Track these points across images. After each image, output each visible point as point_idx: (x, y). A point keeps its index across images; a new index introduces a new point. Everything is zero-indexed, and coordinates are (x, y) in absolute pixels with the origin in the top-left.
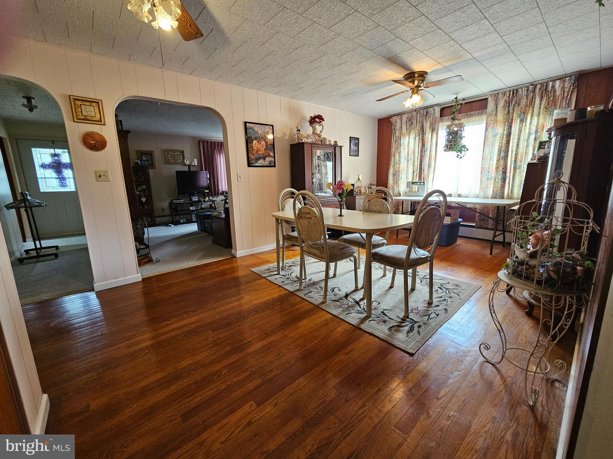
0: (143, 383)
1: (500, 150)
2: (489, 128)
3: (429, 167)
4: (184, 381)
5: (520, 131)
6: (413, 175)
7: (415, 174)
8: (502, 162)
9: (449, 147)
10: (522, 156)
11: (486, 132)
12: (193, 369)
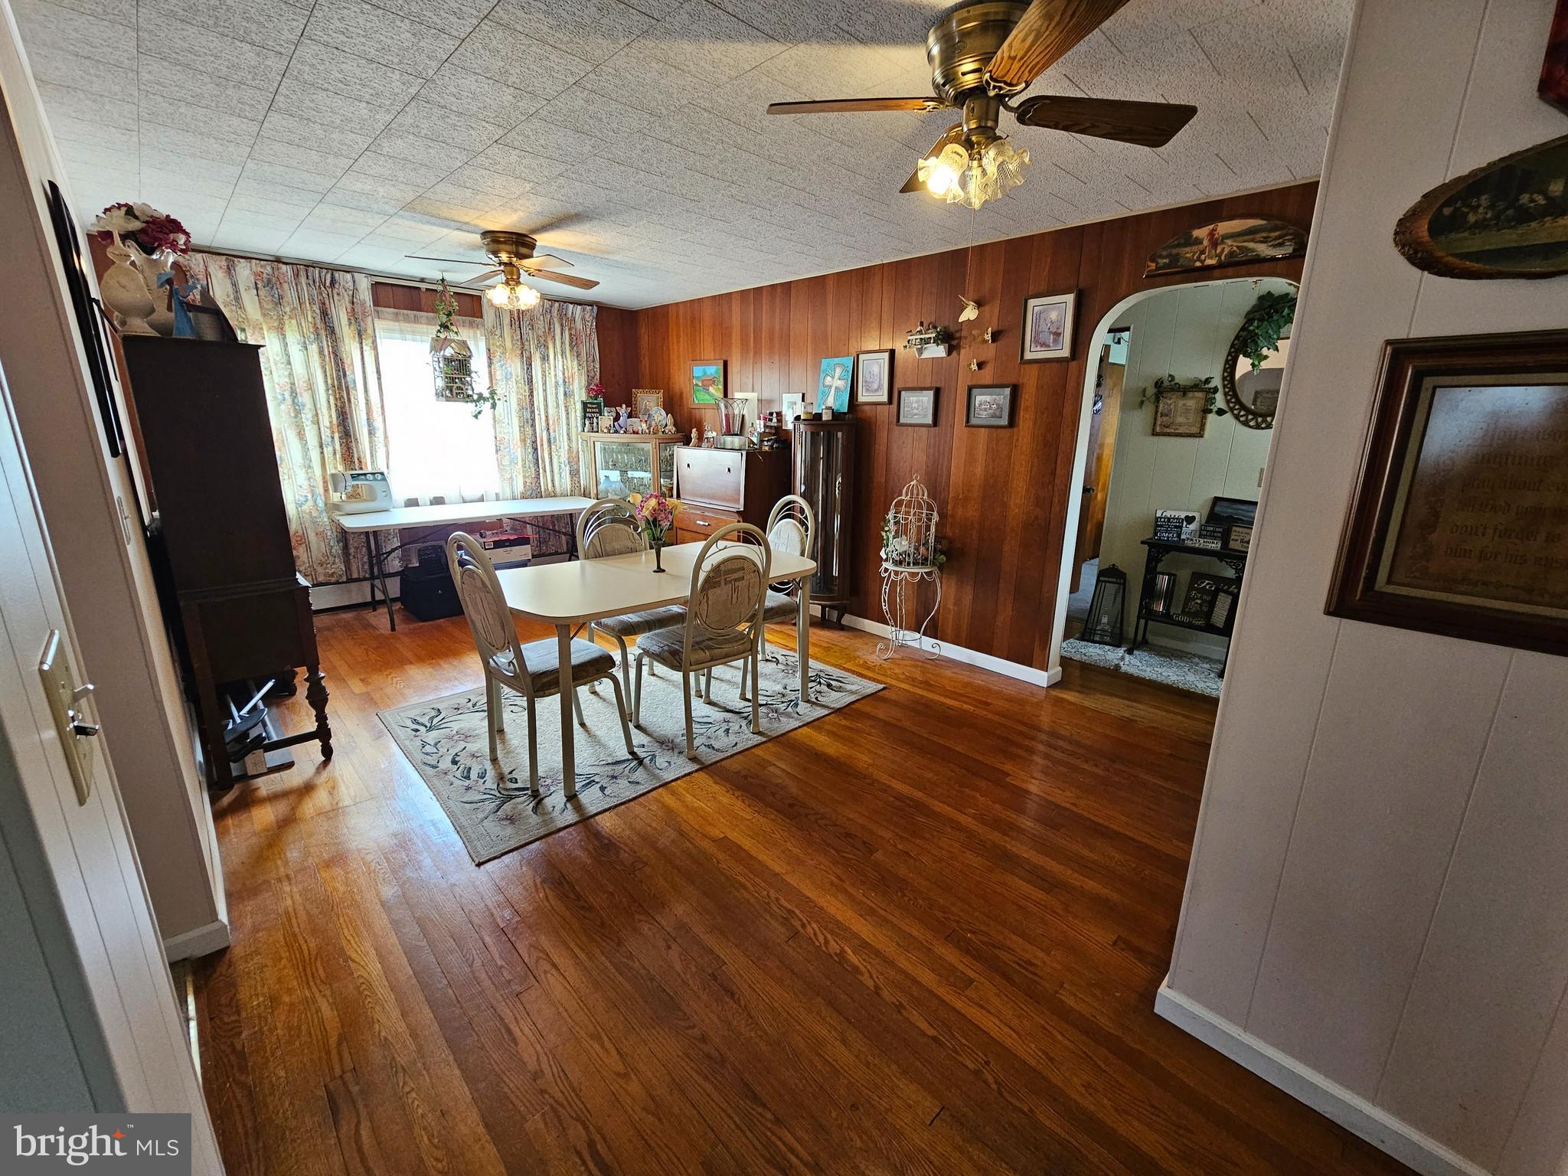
0: (1039, 895)
1: (521, 409)
2: (495, 361)
3: (371, 433)
4: (1009, 847)
5: (544, 375)
6: (322, 453)
7: (328, 451)
8: (529, 430)
9: (455, 391)
10: (554, 420)
11: (490, 366)
12: (984, 846)
